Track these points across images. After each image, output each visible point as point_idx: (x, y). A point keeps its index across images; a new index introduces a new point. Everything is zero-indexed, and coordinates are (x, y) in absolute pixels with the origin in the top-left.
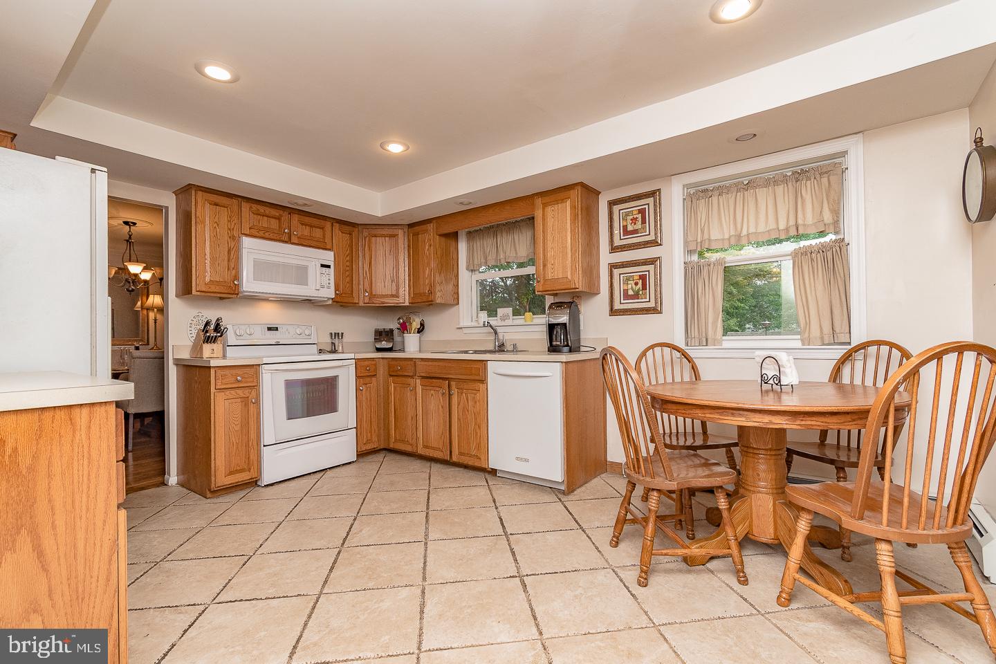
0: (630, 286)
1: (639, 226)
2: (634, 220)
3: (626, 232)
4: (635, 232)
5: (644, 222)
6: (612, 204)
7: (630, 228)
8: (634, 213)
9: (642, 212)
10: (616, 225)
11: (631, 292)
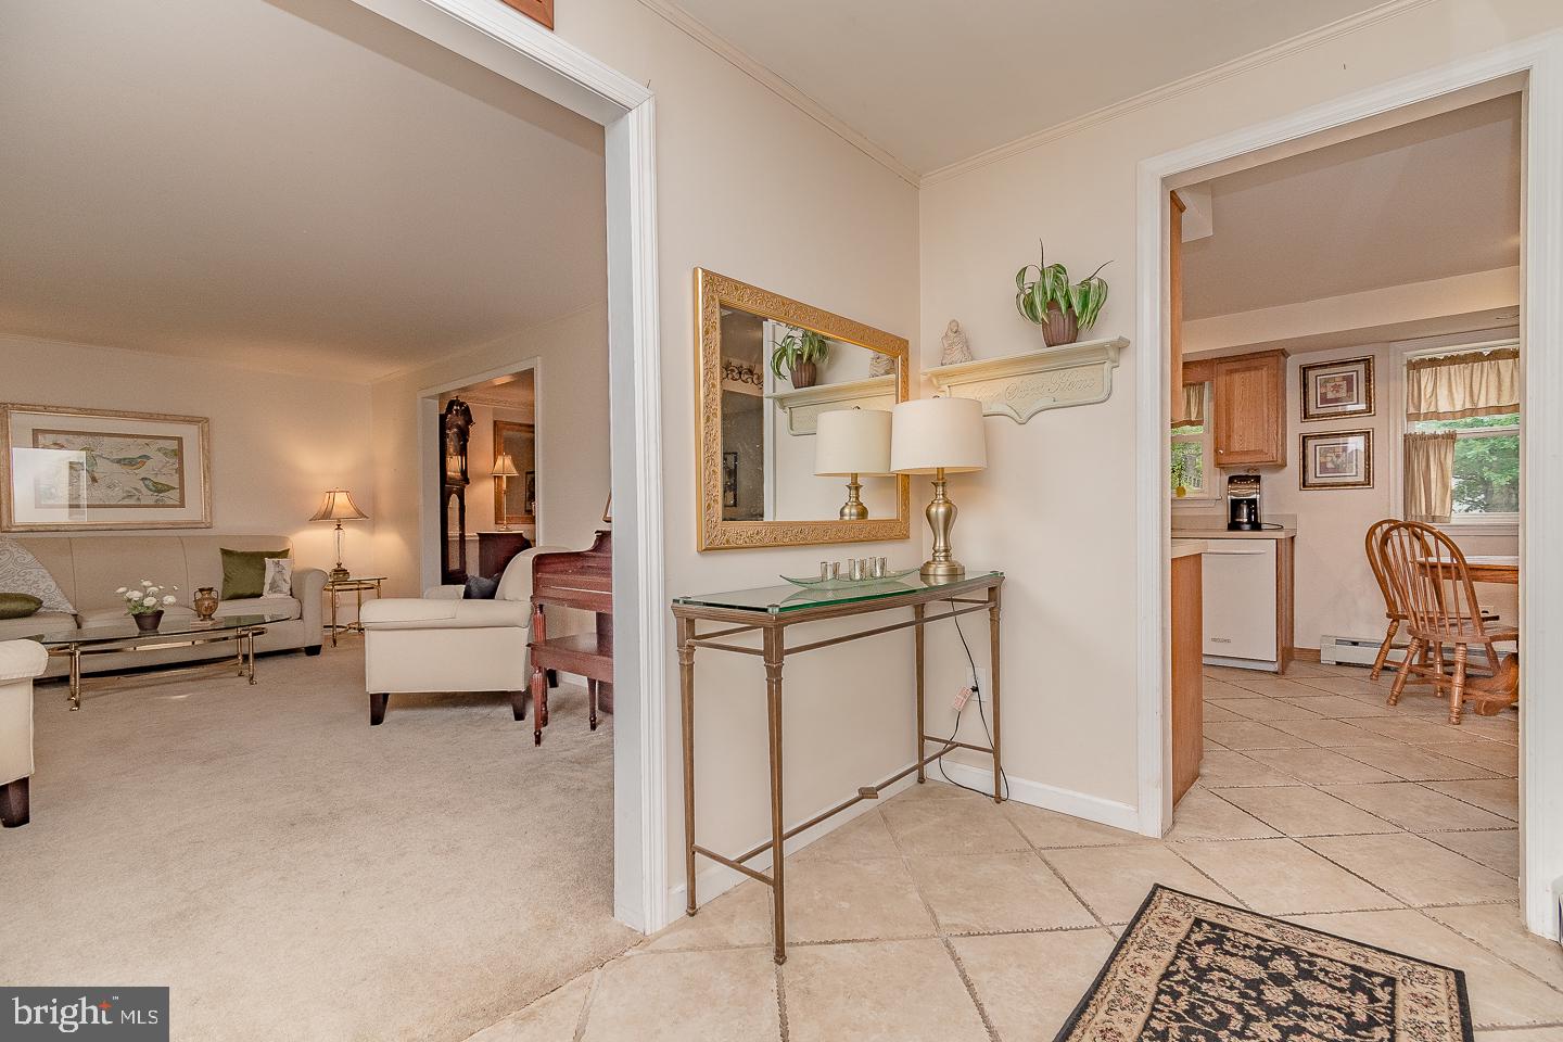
0: (1329, 459)
1: (1343, 393)
2: (1336, 388)
3: (1325, 400)
4: (1336, 400)
5: (1350, 389)
6: (1305, 370)
7: (1330, 395)
8: (1337, 379)
9: (1349, 380)
10: (1312, 392)
11: (1330, 465)
